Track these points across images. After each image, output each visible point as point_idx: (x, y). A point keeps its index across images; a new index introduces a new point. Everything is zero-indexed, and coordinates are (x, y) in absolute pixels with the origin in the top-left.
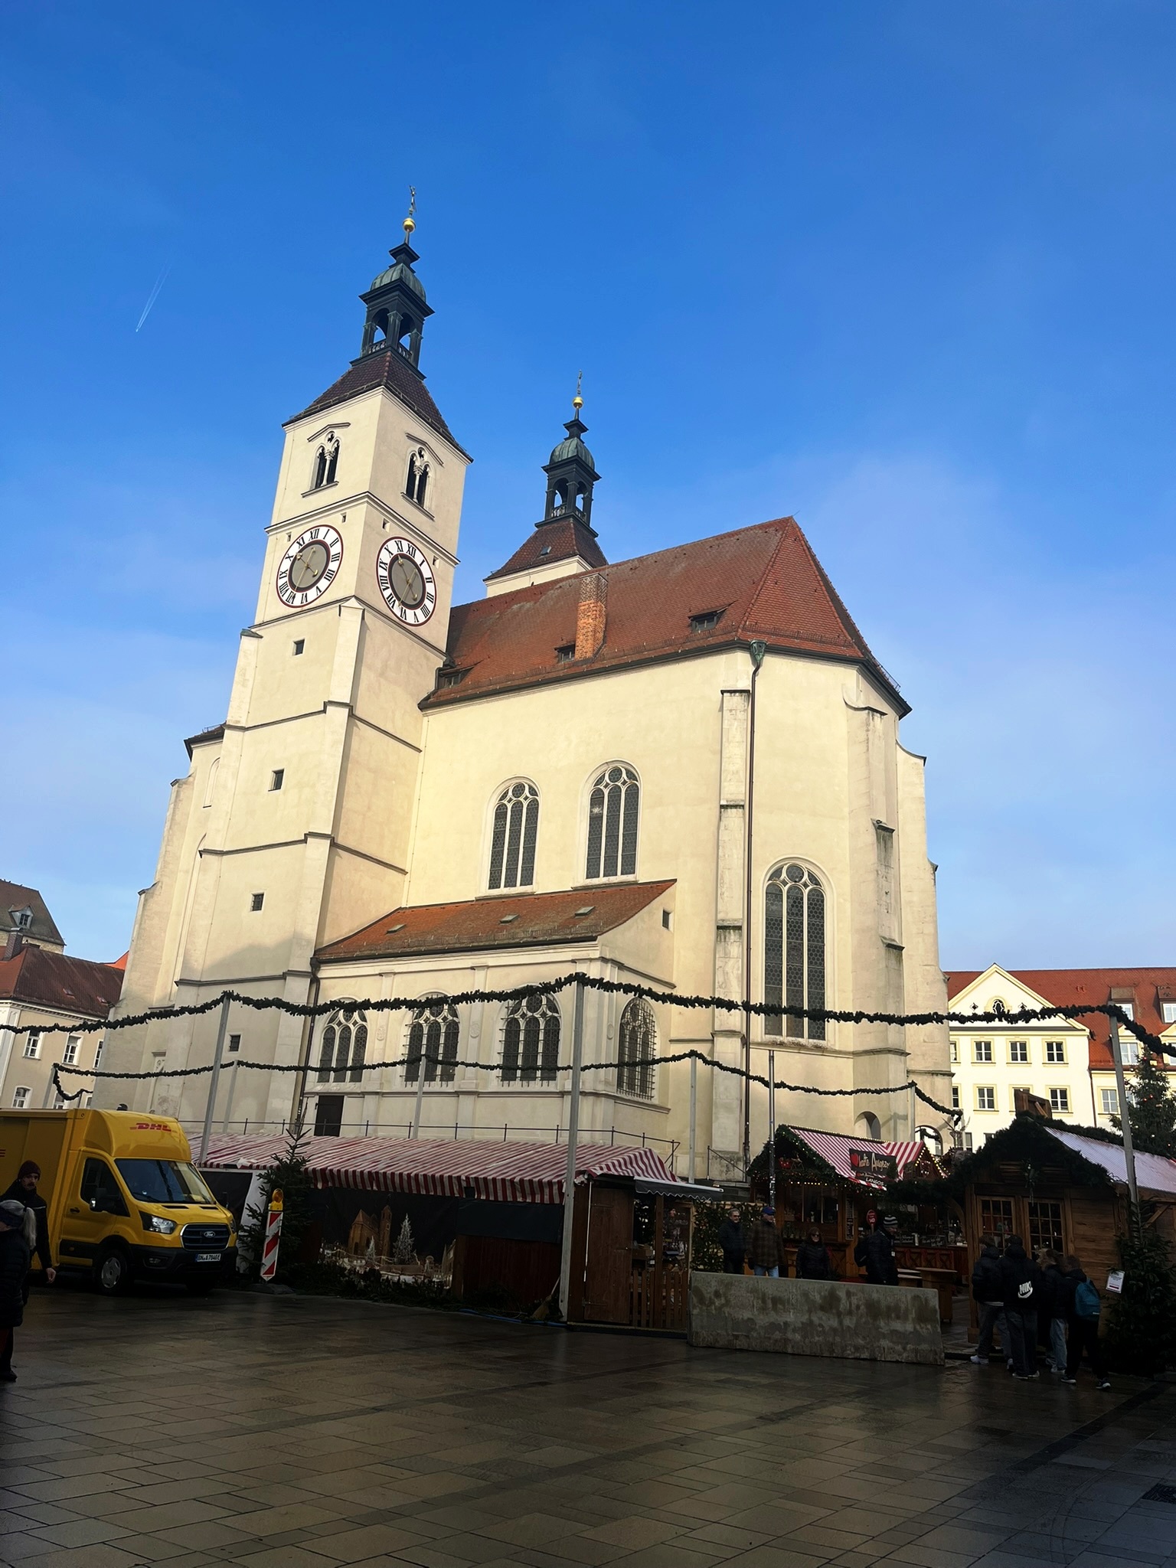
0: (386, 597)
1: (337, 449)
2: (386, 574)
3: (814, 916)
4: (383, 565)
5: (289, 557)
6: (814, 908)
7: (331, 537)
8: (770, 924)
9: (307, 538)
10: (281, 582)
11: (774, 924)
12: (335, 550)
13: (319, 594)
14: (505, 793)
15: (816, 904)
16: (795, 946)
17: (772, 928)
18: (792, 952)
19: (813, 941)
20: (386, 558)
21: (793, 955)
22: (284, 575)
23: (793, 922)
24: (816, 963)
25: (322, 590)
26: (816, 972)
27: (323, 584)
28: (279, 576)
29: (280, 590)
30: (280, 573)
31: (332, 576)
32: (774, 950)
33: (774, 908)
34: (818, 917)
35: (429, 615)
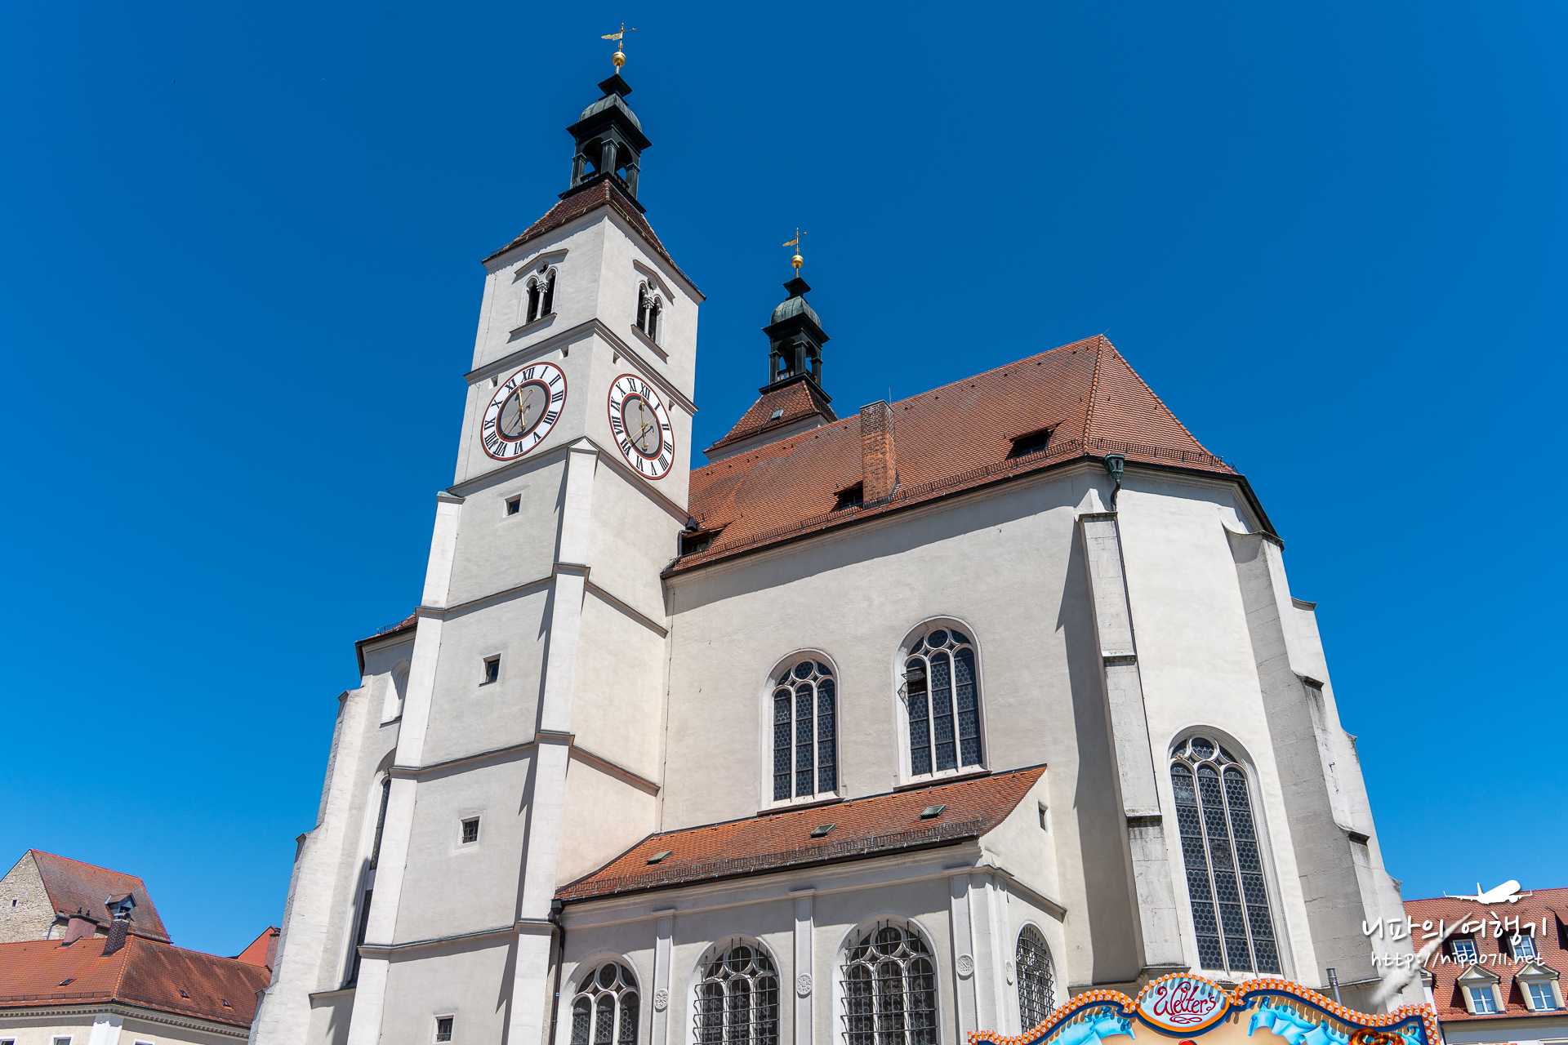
0: (620, 441)
2: (618, 415)
3: (1235, 803)
4: (615, 405)
5: (497, 404)
6: (1233, 793)
7: (551, 374)
8: (1182, 816)
9: (519, 380)
10: (486, 433)
11: (1188, 816)
12: (556, 389)
13: (538, 441)
14: (785, 675)
15: (1235, 788)
16: (1219, 845)
17: (1186, 821)
18: (1218, 854)
19: (1241, 837)
20: (618, 397)
21: (1218, 857)
22: (491, 424)
23: (1211, 813)
24: (1250, 867)
25: (542, 435)
26: (1252, 879)
27: (543, 429)
28: (484, 425)
29: (485, 443)
30: (485, 423)
31: (553, 419)
32: (1193, 851)
33: (1184, 794)
34: (1241, 804)
35: (668, 468)
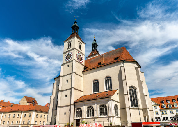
0: (78, 59)
1: (70, 44)
3: (135, 92)
4: (77, 56)
7: (71, 53)
9: (68, 54)
11: (130, 94)
12: (71, 55)
13: (70, 60)
14: (94, 81)
18: (133, 97)
19: (135, 95)
22: (66, 58)
26: (136, 99)
